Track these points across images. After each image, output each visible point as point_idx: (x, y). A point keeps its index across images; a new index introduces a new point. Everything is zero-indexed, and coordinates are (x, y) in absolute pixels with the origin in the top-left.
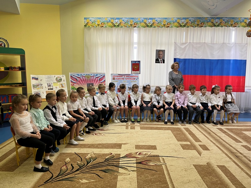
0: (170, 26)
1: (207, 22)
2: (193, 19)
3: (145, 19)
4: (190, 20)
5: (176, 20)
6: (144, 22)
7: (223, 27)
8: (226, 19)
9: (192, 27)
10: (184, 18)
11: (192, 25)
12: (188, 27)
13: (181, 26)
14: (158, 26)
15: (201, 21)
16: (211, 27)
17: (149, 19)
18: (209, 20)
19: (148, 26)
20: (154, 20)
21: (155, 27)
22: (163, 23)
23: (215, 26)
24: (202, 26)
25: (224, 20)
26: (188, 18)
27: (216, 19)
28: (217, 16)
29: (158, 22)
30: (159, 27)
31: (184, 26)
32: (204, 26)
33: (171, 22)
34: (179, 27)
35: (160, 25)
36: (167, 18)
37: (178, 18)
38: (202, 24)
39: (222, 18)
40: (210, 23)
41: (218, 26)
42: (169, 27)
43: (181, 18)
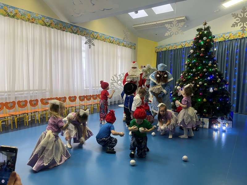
0: (35, 22)
1: (68, 28)
2: (56, 21)
3: (5, 5)
4: (54, 21)
5: (41, 17)
6: (4, 9)
7: (80, 35)
8: (81, 28)
9: (56, 29)
10: (48, 18)
11: (56, 27)
12: (52, 28)
13: (46, 25)
14: (21, 19)
15: (63, 25)
16: (71, 33)
17: (10, 8)
18: (69, 26)
19: (9, 15)
20: (16, 10)
21: (18, 19)
22: (27, 17)
23: (73, 32)
24: (64, 31)
25: (79, 29)
26: (52, 19)
27: (74, 27)
28: (75, 24)
29: (21, 14)
30: (23, 20)
31: (49, 26)
32: (66, 30)
33: (36, 18)
34: (44, 26)
35: (24, 18)
36: (31, 12)
37: (43, 16)
38: (64, 28)
39: (78, 27)
40: (70, 29)
41: (76, 33)
42: (33, 22)
43: (45, 16)
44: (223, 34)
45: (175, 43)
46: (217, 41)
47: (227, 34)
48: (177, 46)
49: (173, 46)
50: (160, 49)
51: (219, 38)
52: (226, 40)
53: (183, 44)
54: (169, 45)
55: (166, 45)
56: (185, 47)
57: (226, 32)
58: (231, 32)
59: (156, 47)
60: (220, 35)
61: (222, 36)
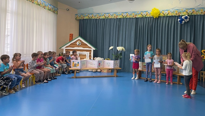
44: (141, 12)
45: (98, 14)
46: (137, 17)
47: (144, 13)
48: (100, 16)
49: (96, 15)
50: (81, 17)
51: (138, 14)
52: (144, 17)
53: (107, 16)
54: (91, 14)
55: (88, 14)
56: (109, 18)
57: (144, 11)
58: (147, 11)
59: (76, 15)
60: (139, 12)
61: (140, 13)
